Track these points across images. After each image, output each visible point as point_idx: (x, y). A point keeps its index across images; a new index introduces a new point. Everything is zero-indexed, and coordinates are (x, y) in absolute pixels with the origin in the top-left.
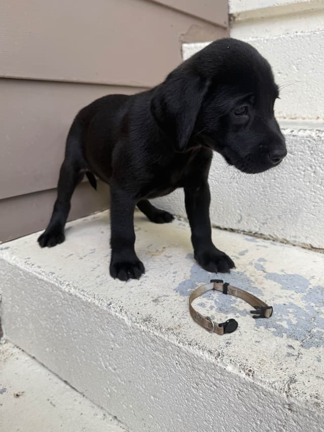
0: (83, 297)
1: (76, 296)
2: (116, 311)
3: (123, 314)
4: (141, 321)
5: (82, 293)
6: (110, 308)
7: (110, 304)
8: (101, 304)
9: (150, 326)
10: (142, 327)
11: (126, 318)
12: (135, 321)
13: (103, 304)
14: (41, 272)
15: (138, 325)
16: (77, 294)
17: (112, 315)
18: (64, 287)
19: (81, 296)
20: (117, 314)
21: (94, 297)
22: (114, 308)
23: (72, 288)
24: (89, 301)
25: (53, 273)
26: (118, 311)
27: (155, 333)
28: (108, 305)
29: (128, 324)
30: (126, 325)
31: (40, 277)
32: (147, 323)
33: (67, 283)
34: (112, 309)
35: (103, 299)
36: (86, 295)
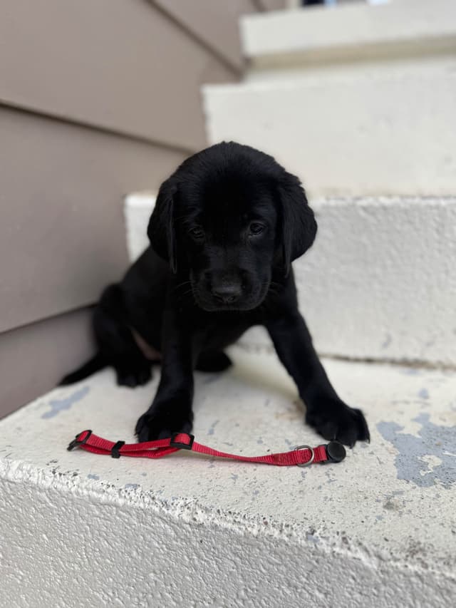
0: (235, 527)
1: (215, 527)
2: (334, 544)
3: (352, 547)
4: (404, 555)
5: (229, 518)
6: (315, 541)
7: (313, 532)
8: (290, 536)
9: (430, 562)
10: (410, 567)
11: (361, 555)
12: (389, 557)
13: (294, 534)
14: (104, 487)
15: (399, 564)
16: (216, 522)
17: (324, 555)
18: (177, 512)
19: (229, 526)
20: (337, 549)
21: (266, 523)
22: (326, 538)
23: (199, 512)
24: (255, 532)
25: (136, 486)
26: (337, 543)
27: (448, 574)
28: (307, 533)
29: (370, 566)
30: (366, 569)
31: (103, 498)
32: (420, 555)
33: (182, 502)
34: (322, 540)
35: (290, 523)
36: (242, 521)
